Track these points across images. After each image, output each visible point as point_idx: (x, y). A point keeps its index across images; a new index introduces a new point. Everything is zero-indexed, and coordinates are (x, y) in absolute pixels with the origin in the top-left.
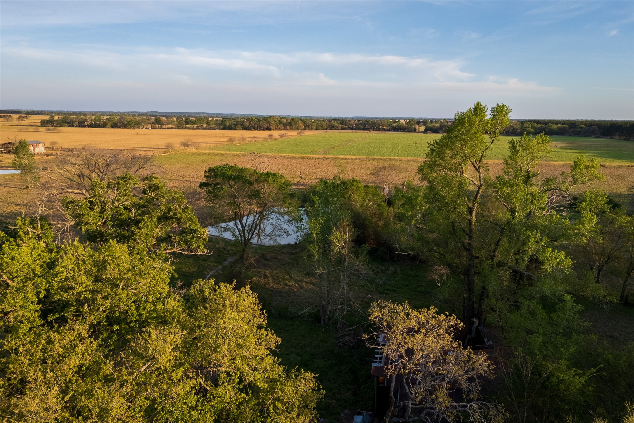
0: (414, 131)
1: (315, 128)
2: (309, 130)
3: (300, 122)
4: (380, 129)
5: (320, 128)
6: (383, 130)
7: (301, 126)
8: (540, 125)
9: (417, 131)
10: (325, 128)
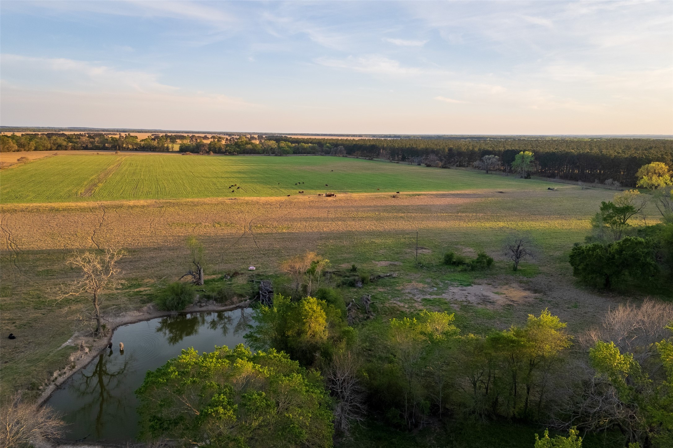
0: (167, 150)
1: (33, 148)
2: (25, 150)
3: (10, 141)
4: (125, 148)
5: (41, 148)
6: (128, 149)
7: (13, 147)
8: (294, 145)
9: (171, 150)
10: (49, 147)
